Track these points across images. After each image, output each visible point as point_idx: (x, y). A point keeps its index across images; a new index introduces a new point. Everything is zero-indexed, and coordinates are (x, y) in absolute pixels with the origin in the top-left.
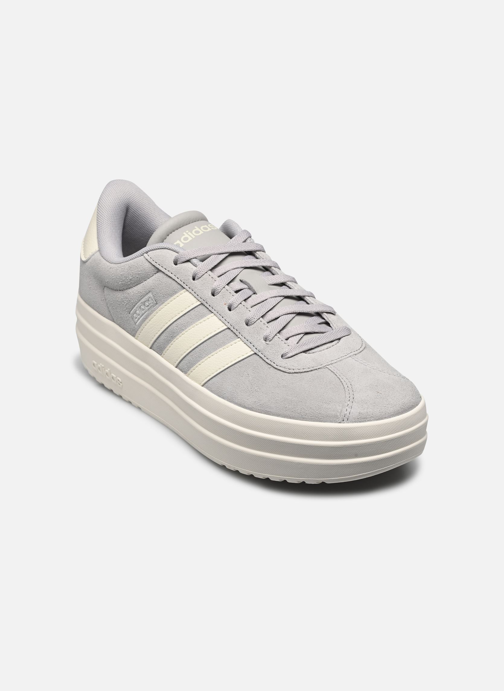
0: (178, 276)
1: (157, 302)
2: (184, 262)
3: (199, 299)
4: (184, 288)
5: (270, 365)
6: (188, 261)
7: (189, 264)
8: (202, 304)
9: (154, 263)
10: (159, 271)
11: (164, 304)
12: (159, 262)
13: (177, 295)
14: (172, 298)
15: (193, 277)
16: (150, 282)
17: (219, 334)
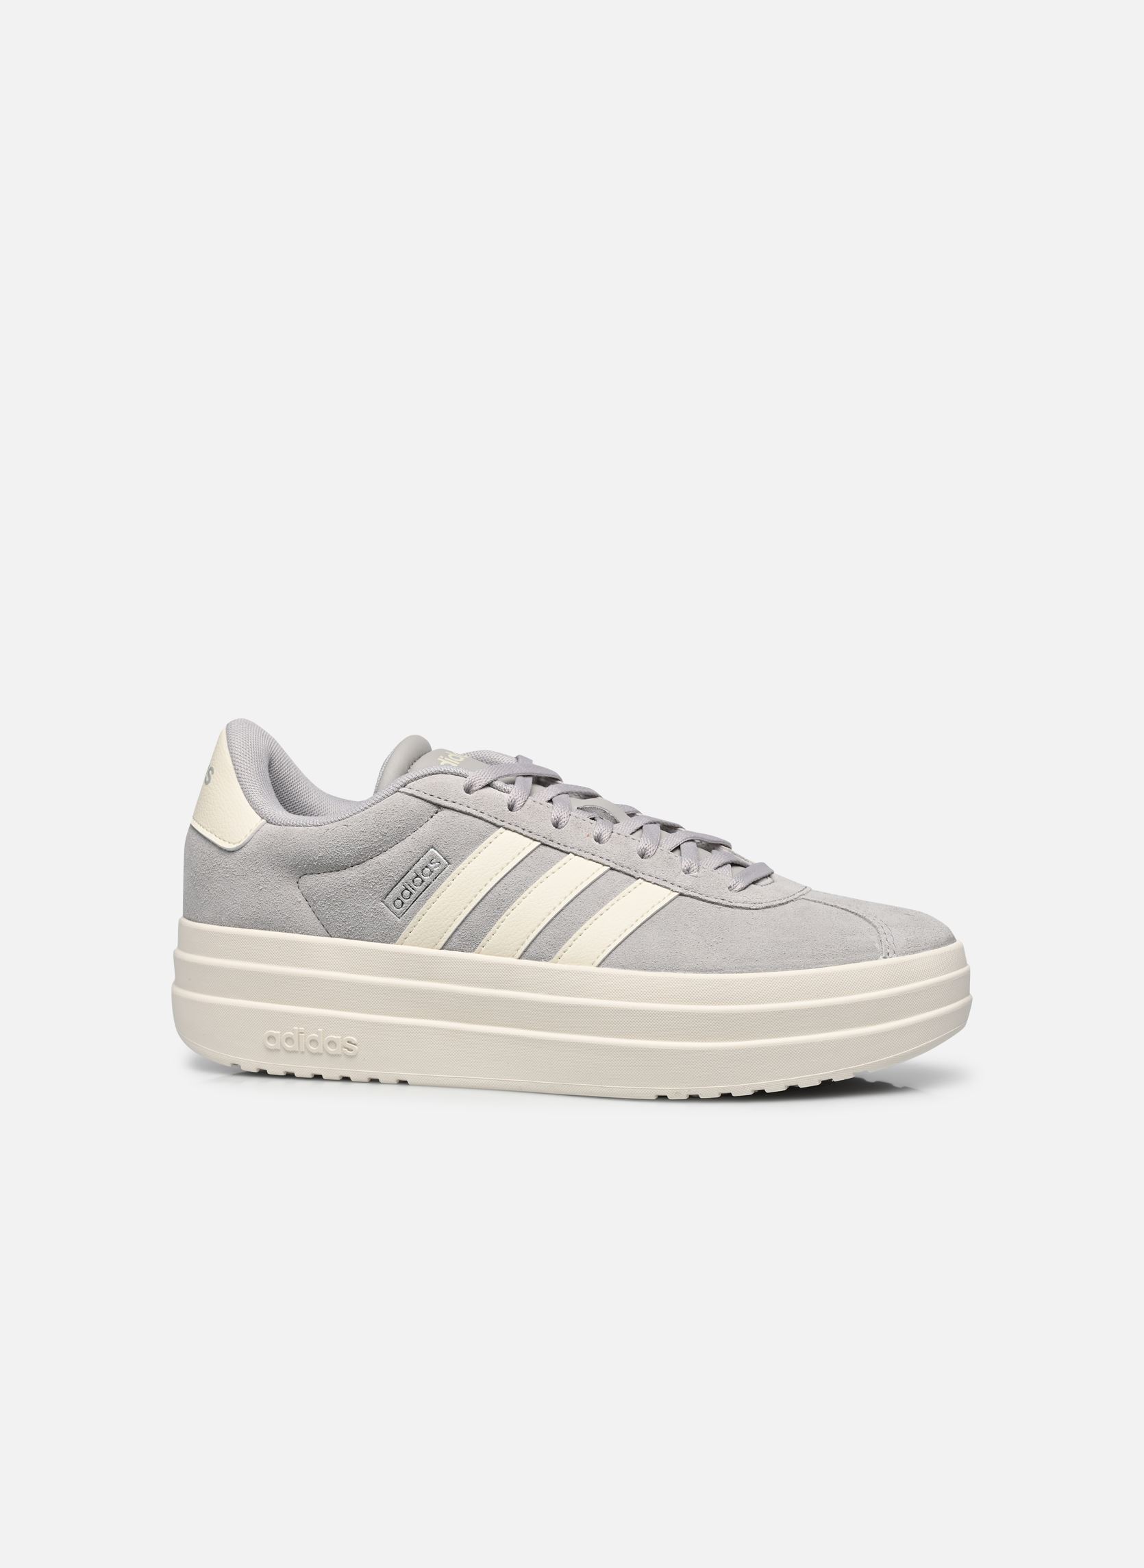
0: (482, 809)
1: (451, 861)
2: (484, 787)
3: (535, 837)
4: (499, 827)
5: (717, 903)
6: (488, 785)
7: (489, 789)
8: (543, 844)
9: (427, 797)
10: (439, 806)
11: (466, 861)
12: (437, 794)
13: (488, 840)
14: (480, 847)
15: (509, 806)
16: (427, 831)
17: (598, 881)
